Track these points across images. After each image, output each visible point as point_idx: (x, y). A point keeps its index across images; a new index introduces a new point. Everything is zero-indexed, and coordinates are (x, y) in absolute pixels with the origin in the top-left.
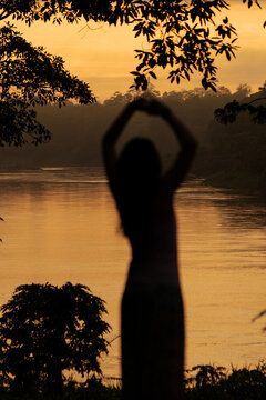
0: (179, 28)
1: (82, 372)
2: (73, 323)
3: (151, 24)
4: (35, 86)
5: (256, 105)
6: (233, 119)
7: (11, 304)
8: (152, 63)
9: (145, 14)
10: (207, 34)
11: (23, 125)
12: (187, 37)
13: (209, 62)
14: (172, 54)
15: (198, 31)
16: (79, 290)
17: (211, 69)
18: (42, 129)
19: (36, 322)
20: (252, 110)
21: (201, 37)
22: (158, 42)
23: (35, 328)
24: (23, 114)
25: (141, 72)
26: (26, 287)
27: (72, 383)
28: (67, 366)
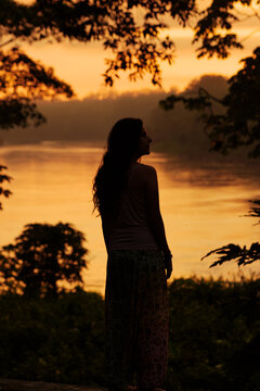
0: (134, 43)
1: (70, 282)
2: (63, 249)
3: (115, 41)
4: (35, 86)
5: (187, 97)
6: (171, 107)
7: (22, 237)
8: (116, 68)
9: (111, 34)
10: (154, 47)
11: (27, 114)
12: (141, 49)
13: (156, 67)
14: (130, 62)
15: (148, 46)
16: (67, 227)
17: (157, 71)
18: (40, 116)
19: (38, 249)
20: (185, 101)
21: (150, 49)
22: (121, 53)
23: (38, 253)
24: (27, 106)
25: (109, 74)
26: (31, 225)
27: (64, 289)
28: (60, 278)
